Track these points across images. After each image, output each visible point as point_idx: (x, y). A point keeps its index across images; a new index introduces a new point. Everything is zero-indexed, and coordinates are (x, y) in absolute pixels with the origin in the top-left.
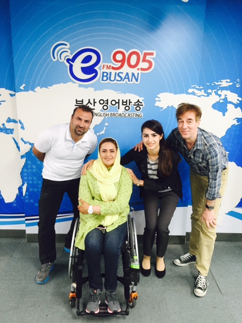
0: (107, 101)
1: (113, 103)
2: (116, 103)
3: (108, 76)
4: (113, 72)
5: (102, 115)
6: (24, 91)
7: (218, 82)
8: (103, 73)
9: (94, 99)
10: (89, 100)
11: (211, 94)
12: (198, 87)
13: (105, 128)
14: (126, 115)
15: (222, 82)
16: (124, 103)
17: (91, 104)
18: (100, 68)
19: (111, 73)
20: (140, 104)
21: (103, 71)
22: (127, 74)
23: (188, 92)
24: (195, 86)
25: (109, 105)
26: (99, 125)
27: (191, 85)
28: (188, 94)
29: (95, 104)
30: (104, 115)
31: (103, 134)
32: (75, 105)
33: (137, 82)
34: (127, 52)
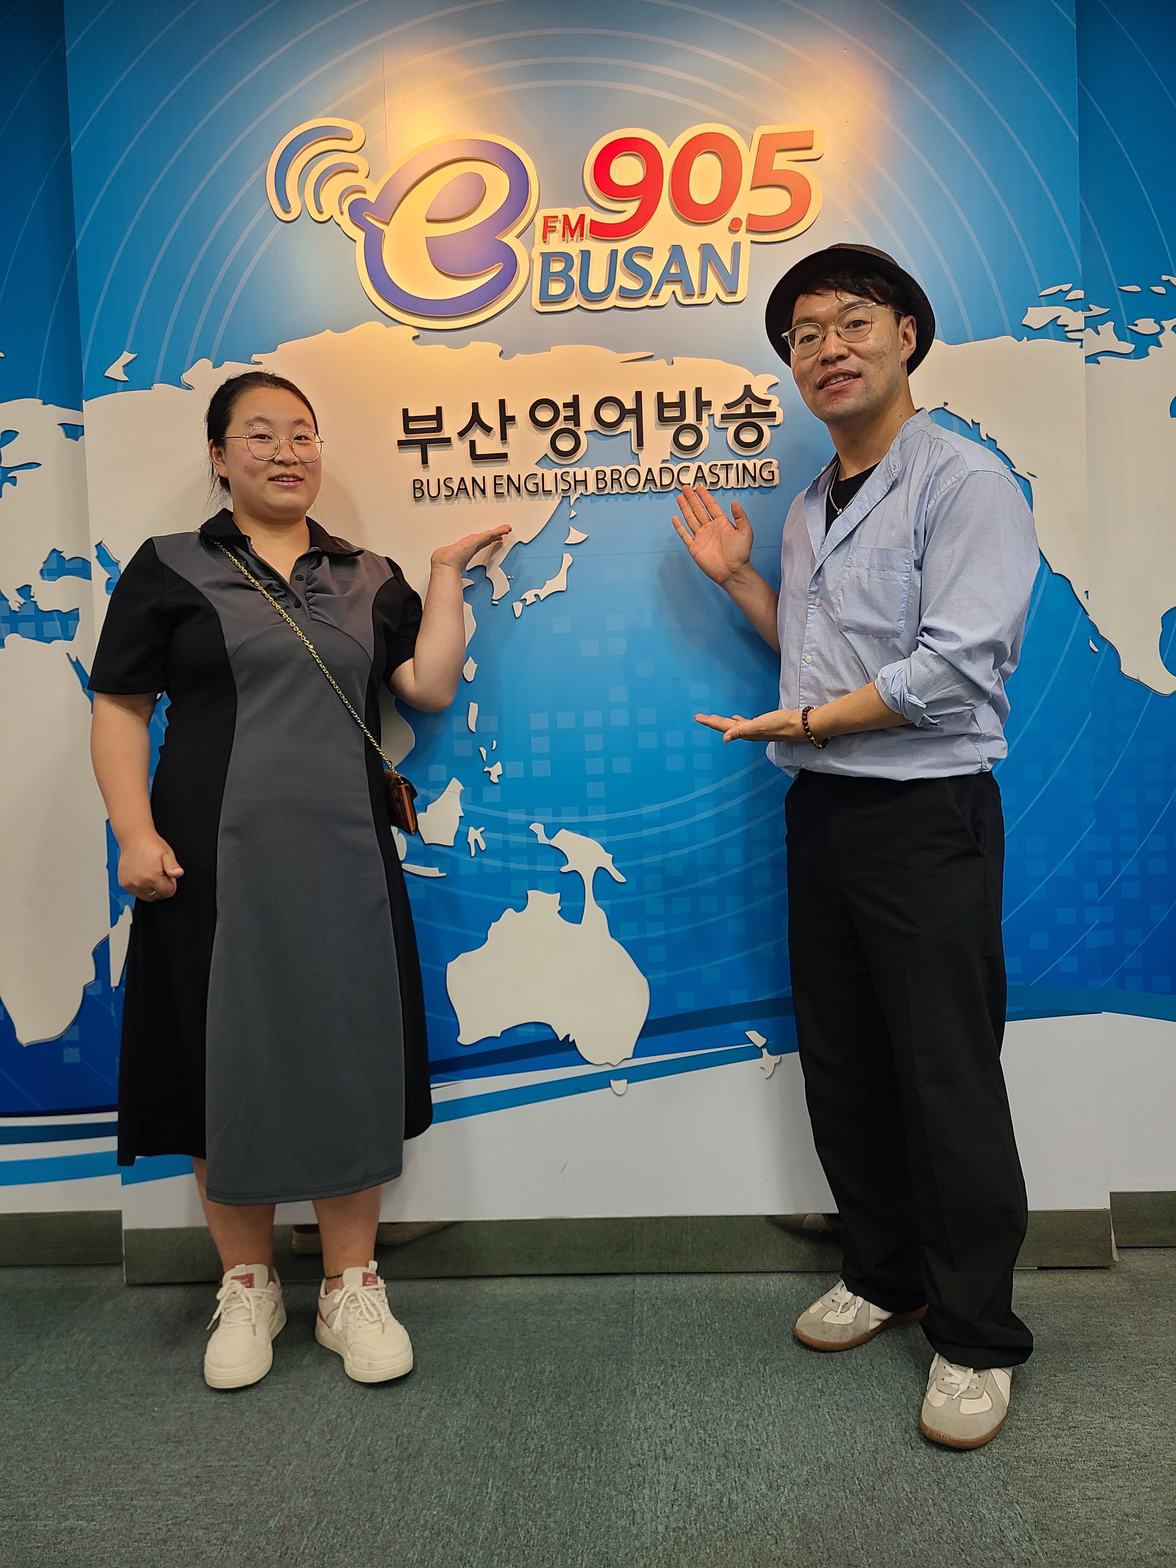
0: (574, 404)
1: (610, 414)
2: (624, 413)
4: (600, 250)
5: (549, 486)
6: (127, 386)
8: (547, 258)
9: (502, 403)
10: (475, 406)
11: (1154, 340)
13: (568, 559)
14: (688, 478)
16: (668, 414)
17: (488, 429)
18: (527, 237)
19: (586, 255)
20: (756, 409)
21: (540, 247)
22: (677, 252)
23: (1024, 323)
24: (1061, 290)
25: (585, 432)
26: (531, 544)
27: (1039, 287)
28: (1025, 338)
29: (510, 431)
30: (562, 486)
31: (561, 593)
32: (399, 441)
33: (736, 293)
34: (669, 143)
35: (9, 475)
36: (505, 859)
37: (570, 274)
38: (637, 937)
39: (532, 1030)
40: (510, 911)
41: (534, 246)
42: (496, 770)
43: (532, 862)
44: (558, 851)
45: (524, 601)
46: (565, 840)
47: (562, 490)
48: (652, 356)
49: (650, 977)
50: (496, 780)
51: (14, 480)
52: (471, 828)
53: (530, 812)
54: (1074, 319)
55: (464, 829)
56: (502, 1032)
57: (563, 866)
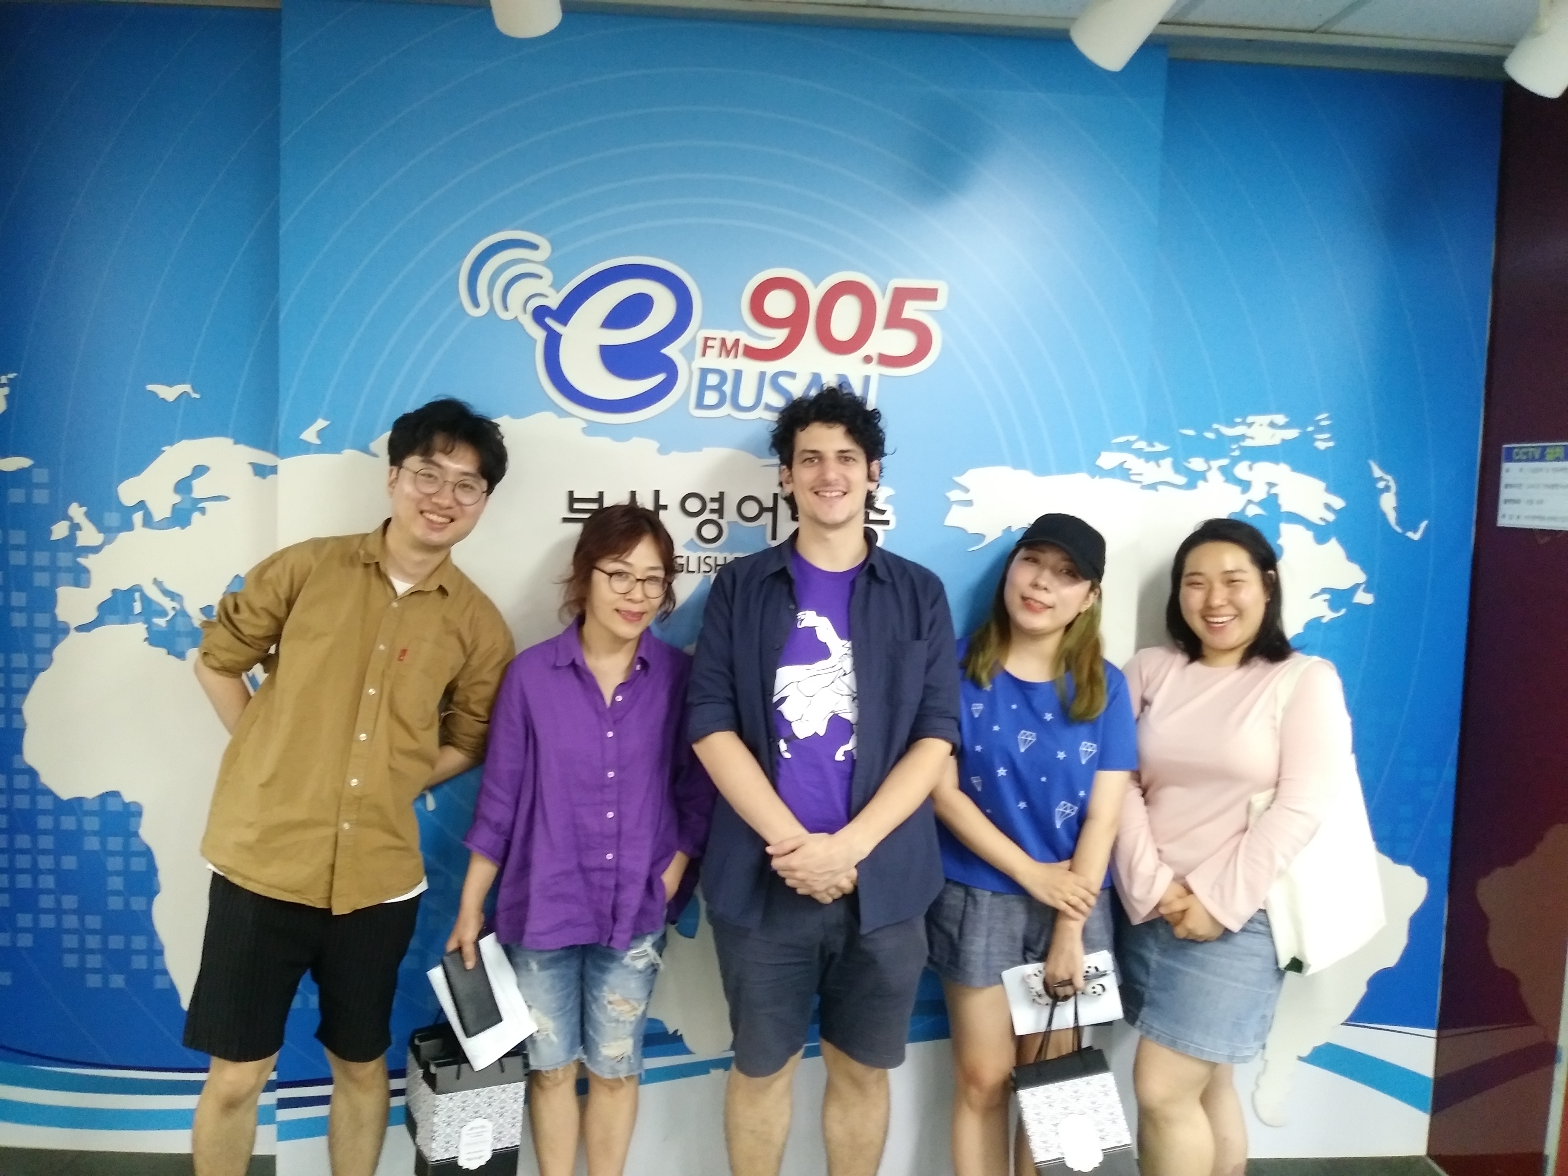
0: (720, 499)
1: (750, 509)
2: (762, 509)
3: (728, 388)
4: (751, 369)
5: (693, 567)
7: (1233, 425)
8: (704, 372)
9: (657, 492)
10: (633, 491)
11: (1202, 476)
12: (1142, 445)
15: (1250, 425)
18: (688, 352)
19: (738, 374)
22: (817, 378)
23: (1097, 464)
24: (1128, 440)
25: (728, 522)
27: (1113, 436)
28: (1097, 476)
30: (704, 568)
32: (563, 518)
34: (816, 285)
35: (200, 505)
37: (724, 388)
41: (694, 360)
47: (705, 572)
51: (203, 511)
54: (1138, 464)
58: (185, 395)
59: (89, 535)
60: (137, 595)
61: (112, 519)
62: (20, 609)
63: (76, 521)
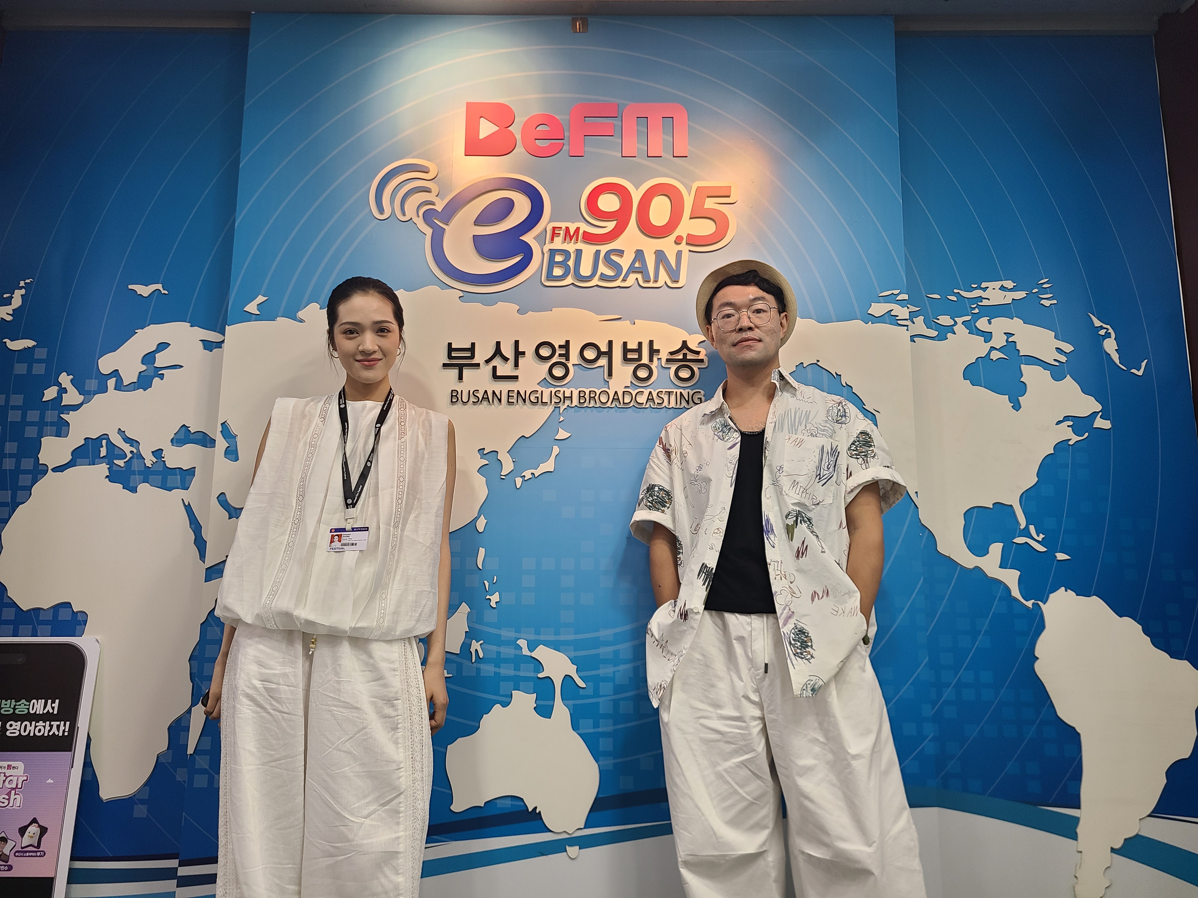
0: (566, 346)
1: (590, 354)
2: (600, 354)
3: (571, 263)
4: (588, 251)
5: (546, 399)
6: (258, 317)
7: (971, 289)
8: (553, 252)
9: (517, 343)
10: (498, 344)
11: (951, 329)
12: (904, 297)
13: (556, 450)
14: (642, 399)
15: (985, 289)
16: (630, 356)
17: (506, 359)
18: (541, 239)
19: (579, 252)
20: (690, 356)
21: (549, 246)
22: (639, 255)
23: (868, 312)
24: (893, 293)
25: (573, 365)
26: (531, 438)
27: (878, 291)
28: (870, 322)
29: (521, 361)
30: (555, 400)
31: (550, 473)
32: (443, 364)
33: (678, 282)
34: (637, 187)
35: (160, 373)
36: (497, 666)
37: (568, 263)
38: (592, 730)
39: (509, 802)
40: (498, 706)
41: (545, 244)
42: (495, 598)
43: (517, 668)
44: (537, 662)
45: (524, 478)
46: (542, 653)
47: (555, 402)
48: (621, 318)
49: (600, 763)
50: (494, 606)
51: (162, 377)
52: (474, 641)
53: (518, 631)
54: (902, 313)
55: (468, 641)
56: (485, 803)
57: (540, 673)
58: (157, 291)
59: (72, 397)
60: (104, 442)
61: (92, 384)
62: (11, 456)
63: (63, 387)
